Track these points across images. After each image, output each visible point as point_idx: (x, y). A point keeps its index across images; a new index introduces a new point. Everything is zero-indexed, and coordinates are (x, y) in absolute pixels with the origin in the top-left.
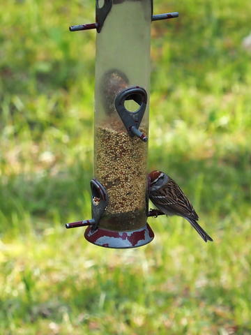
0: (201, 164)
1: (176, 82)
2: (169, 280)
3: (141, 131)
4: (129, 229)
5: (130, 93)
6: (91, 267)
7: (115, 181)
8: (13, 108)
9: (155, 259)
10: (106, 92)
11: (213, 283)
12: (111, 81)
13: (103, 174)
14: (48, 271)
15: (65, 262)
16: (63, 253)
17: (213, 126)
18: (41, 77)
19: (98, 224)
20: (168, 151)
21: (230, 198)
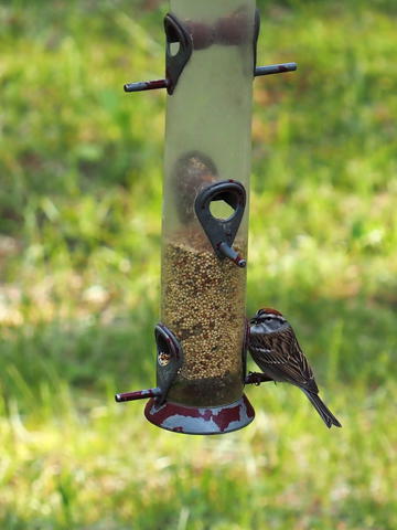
0: (340, 304)
1: (299, 174)
2: (289, 488)
3: (236, 250)
4: (215, 404)
5: (218, 190)
6: (165, 469)
7: (194, 328)
8: (42, 217)
9: (266, 454)
10: (180, 188)
11: (359, 493)
12: (190, 172)
13: (175, 316)
14: (98, 474)
15: (124, 460)
16: (121, 446)
17: (358, 245)
18: (86, 168)
19: (166, 396)
20: (287, 283)
21: (385, 358)
